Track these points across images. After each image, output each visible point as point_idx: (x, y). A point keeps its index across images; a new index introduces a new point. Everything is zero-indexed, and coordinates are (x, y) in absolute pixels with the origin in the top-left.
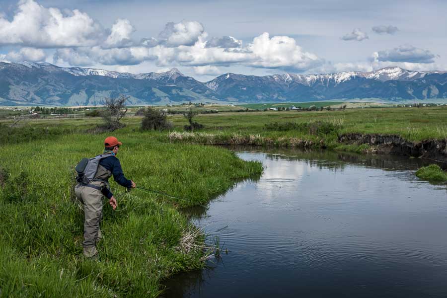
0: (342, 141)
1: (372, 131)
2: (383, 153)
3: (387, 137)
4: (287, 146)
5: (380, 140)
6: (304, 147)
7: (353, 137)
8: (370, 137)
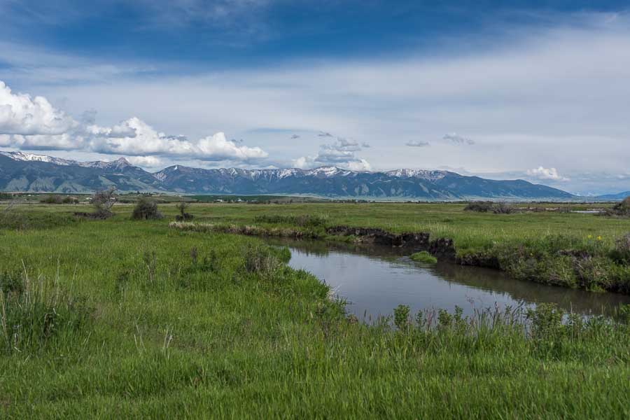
1: (356, 225)
2: (367, 242)
3: (371, 230)
4: (280, 236)
5: (363, 232)
6: (295, 236)
7: (339, 229)
8: (355, 231)
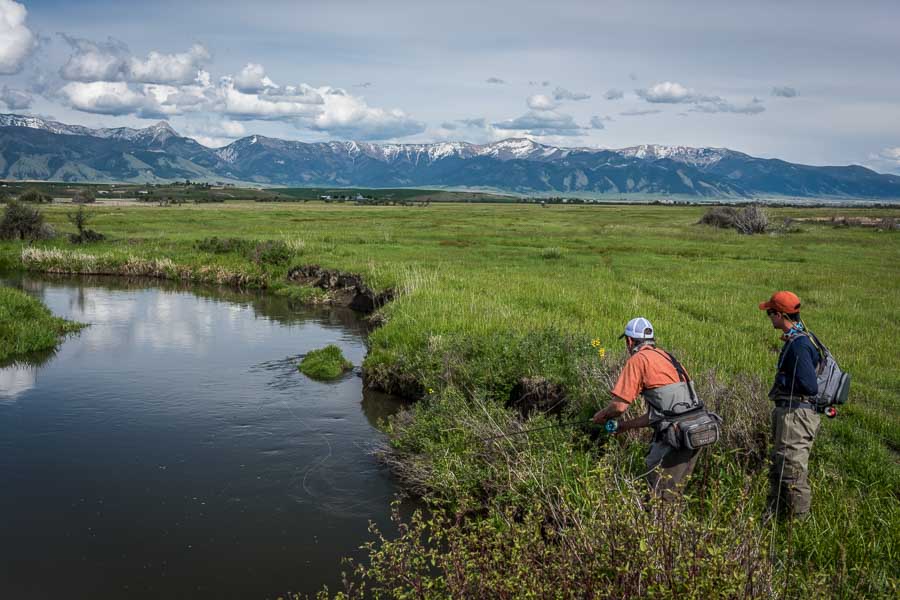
0: (295, 278)
2: (338, 305)
3: (349, 277)
4: (211, 282)
5: (342, 282)
6: (237, 284)
7: (310, 272)
8: (329, 275)
